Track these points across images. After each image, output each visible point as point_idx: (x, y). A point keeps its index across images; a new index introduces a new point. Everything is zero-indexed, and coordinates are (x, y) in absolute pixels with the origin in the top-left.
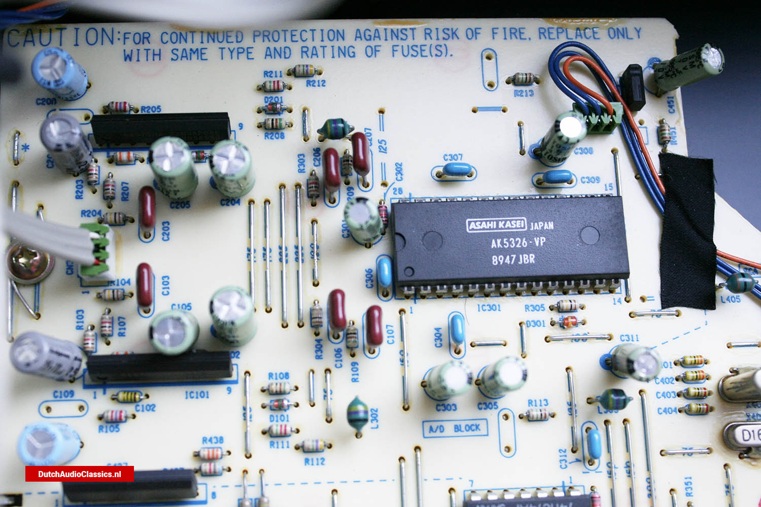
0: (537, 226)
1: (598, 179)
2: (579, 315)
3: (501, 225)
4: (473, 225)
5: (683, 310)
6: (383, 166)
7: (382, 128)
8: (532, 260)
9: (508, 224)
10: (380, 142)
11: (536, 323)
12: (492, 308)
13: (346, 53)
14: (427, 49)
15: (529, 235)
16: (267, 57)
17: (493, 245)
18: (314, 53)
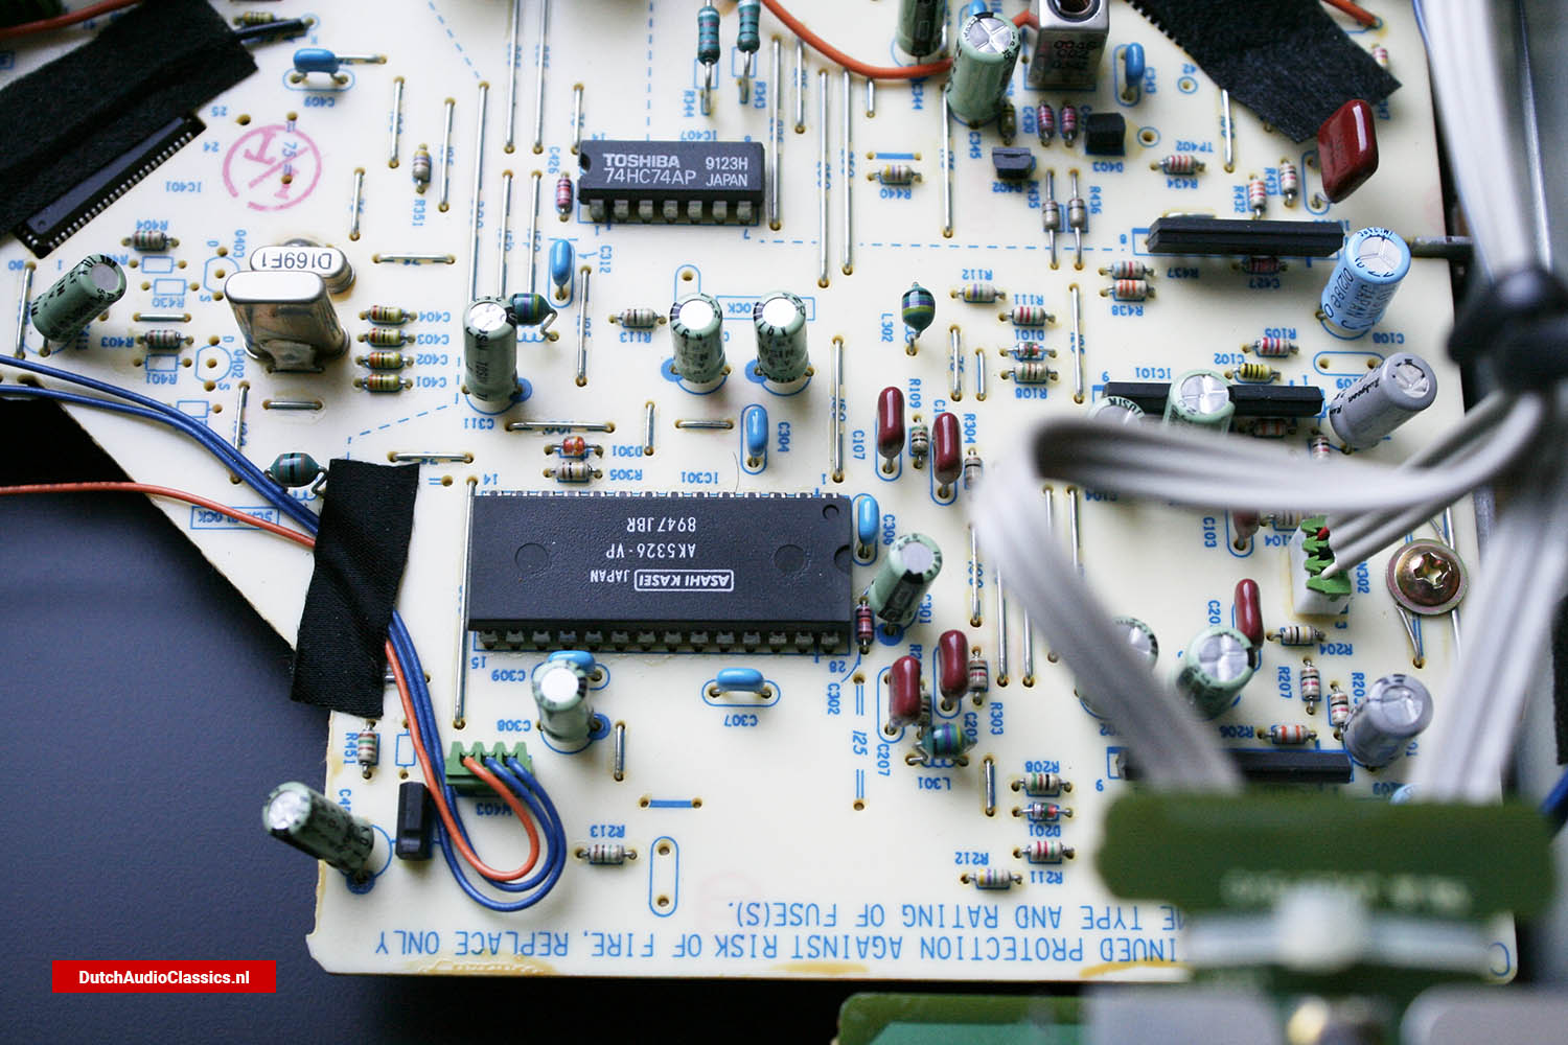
0: (619, 575)
1: (495, 676)
2: (556, 463)
3: (677, 580)
4: (724, 581)
5: (384, 461)
6: (860, 710)
7: (860, 776)
8: (632, 523)
9: (665, 580)
10: (864, 751)
11: (626, 452)
12: (695, 478)
13: (920, 915)
14: (775, 919)
15: (632, 562)
16: (1057, 910)
17: (692, 549)
18: (974, 915)
